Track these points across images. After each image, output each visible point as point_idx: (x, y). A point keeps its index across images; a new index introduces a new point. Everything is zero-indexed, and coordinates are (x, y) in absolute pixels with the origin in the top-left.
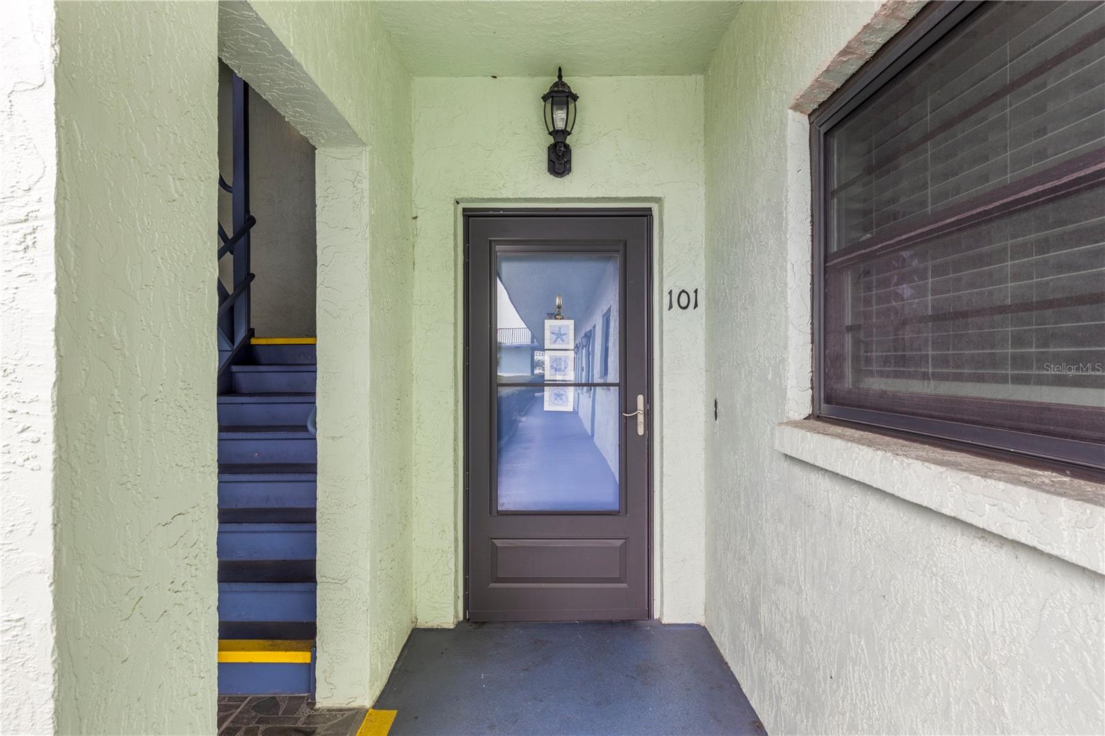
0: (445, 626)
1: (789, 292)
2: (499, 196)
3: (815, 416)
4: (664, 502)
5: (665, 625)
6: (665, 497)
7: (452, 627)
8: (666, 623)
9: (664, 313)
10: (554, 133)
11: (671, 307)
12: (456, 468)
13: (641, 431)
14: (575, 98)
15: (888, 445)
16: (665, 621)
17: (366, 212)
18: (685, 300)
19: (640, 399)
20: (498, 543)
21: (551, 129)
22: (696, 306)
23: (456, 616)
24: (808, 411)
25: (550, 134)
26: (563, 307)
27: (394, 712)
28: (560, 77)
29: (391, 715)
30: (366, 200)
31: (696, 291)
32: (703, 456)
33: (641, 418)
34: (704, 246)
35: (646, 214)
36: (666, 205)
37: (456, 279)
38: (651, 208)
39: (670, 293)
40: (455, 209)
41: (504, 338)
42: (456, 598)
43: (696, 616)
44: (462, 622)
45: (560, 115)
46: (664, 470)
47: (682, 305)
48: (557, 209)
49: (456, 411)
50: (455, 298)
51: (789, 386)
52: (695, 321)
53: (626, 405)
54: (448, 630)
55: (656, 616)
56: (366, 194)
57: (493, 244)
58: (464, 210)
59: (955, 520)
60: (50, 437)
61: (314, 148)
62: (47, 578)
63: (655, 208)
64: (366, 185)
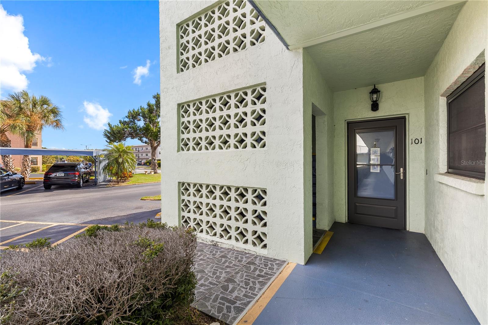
0: (343, 222)
1: (440, 142)
2: (357, 118)
3: (448, 172)
4: (410, 198)
5: (410, 232)
6: (410, 196)
7: (345, 223)
8: (411, 231)
9: (410, 145)
10: (373, 101)
11: (412, 143)
12: (345, 185)
13: (402, 178)
14: (379, 91)
15: (452, 176)
16: (410, 231)
17: (326, 128)
18: (417, 141)
19: (402, 169)
20: (357, 204)
21: (372, 101)
22: (421, 143)
23: (346, 220)
24: (446, 171)
25: (372, 102)
26: (377, 145)
27: (333, 233)
28: (375, 87)
29: (332, 233)
30: (326, 126)
31: (421, 139)
32: (424, 185)
33: (402, 174)
34: (424, 126)
35: (404, 118)
36: (410, 115)
37: (345, 139)
38: (405, 116)
39: (412, 139)
40: (345, 122)
41: (358, 151)
42: (346, 216)
43: (421, 230)
44: (347, 223)
45: (375, 96)
46: (410, 189)
47: (416, 143)
48: (374, 119)
49: (345, 171)
50: (345, 144)
51: (440, 165)
52: (421, 148)
53: (397, 170)
54: (344, 223)
55: (407, 229)
56: (326, 125)
57: (355, 130)
58: (347, 122)
59: (454, 187)
60: (303, 168)
61: (315, 117)
62: (303, 184)
63: (407, 116)
64: (326, 123)
